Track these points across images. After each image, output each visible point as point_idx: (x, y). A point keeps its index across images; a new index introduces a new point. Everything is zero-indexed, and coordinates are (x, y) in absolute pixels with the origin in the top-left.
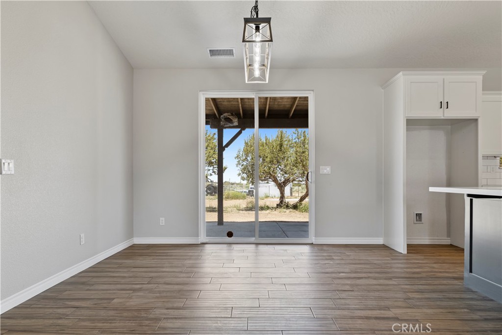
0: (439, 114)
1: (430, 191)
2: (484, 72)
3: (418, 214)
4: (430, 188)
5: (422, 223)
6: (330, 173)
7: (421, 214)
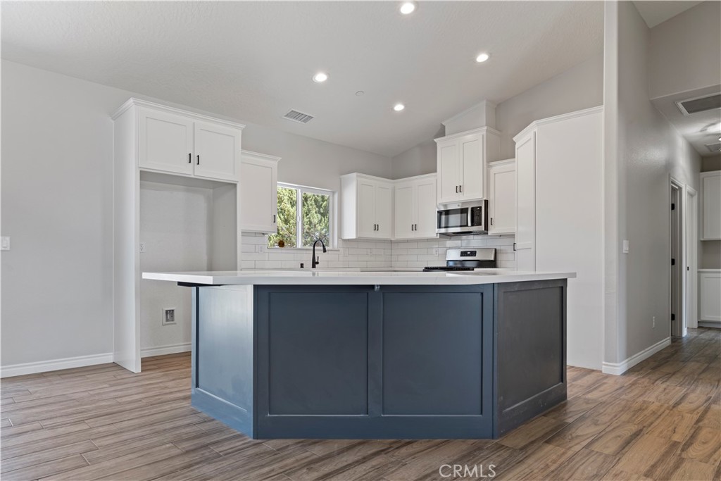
0: (187, 170)
1: (143, 277)
2: (243, 126)
3: (170, 311)
4: (143, 273)
5: (175, 324)
6: (8, 249)
7: (173, 310)
